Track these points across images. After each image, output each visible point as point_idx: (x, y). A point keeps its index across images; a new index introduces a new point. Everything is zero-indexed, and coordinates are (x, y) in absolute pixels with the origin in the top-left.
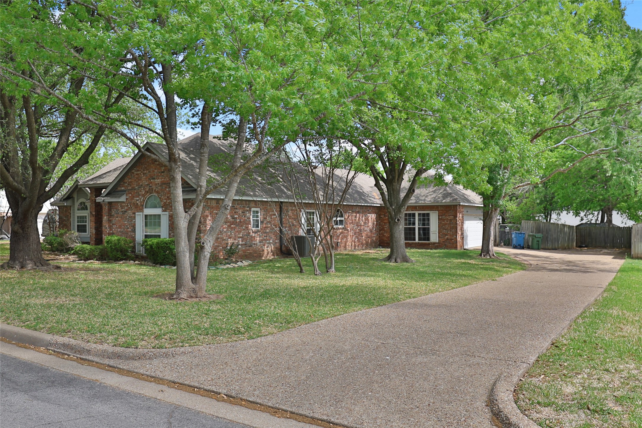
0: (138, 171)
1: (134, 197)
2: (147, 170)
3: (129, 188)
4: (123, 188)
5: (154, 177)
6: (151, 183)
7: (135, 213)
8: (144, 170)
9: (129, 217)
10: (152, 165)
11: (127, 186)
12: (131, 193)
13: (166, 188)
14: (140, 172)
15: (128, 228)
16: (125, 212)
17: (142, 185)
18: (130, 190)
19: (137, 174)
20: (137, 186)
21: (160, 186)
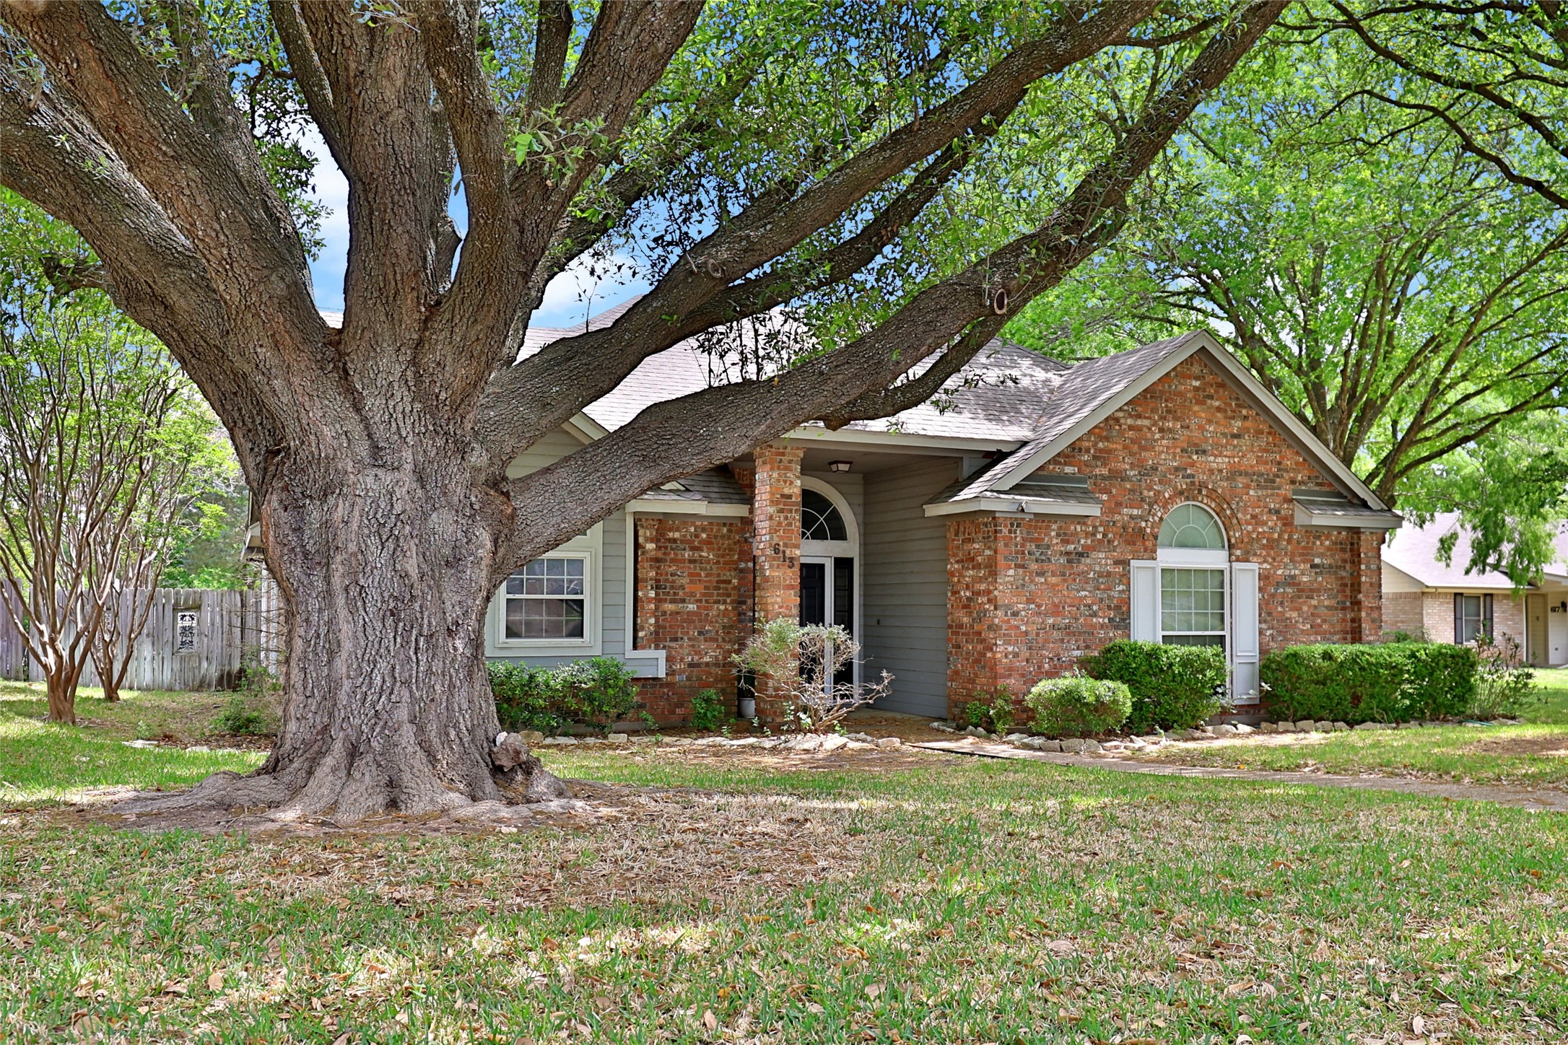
0: (1139, 416)
1: (1119, 504)
2: (1176, 419)
3: (1097, 471)
4: (1068, 470)
5: (1204, 446)
6: (1193, 465)
7: (1126, 563)
8: (1163, 418)
9: (1100, 575)
10: (1196, 408)
11: (1086, 464)
12: (1109, 492)
13: (1247, 487)
14: (1147, 422)
15: (1095, 615)
16: (1081, 555)
17: (1154, 469)
18: (1104, 478)
19: (1131, 428)
20: (1132, 466)
21: (1228, 479)
